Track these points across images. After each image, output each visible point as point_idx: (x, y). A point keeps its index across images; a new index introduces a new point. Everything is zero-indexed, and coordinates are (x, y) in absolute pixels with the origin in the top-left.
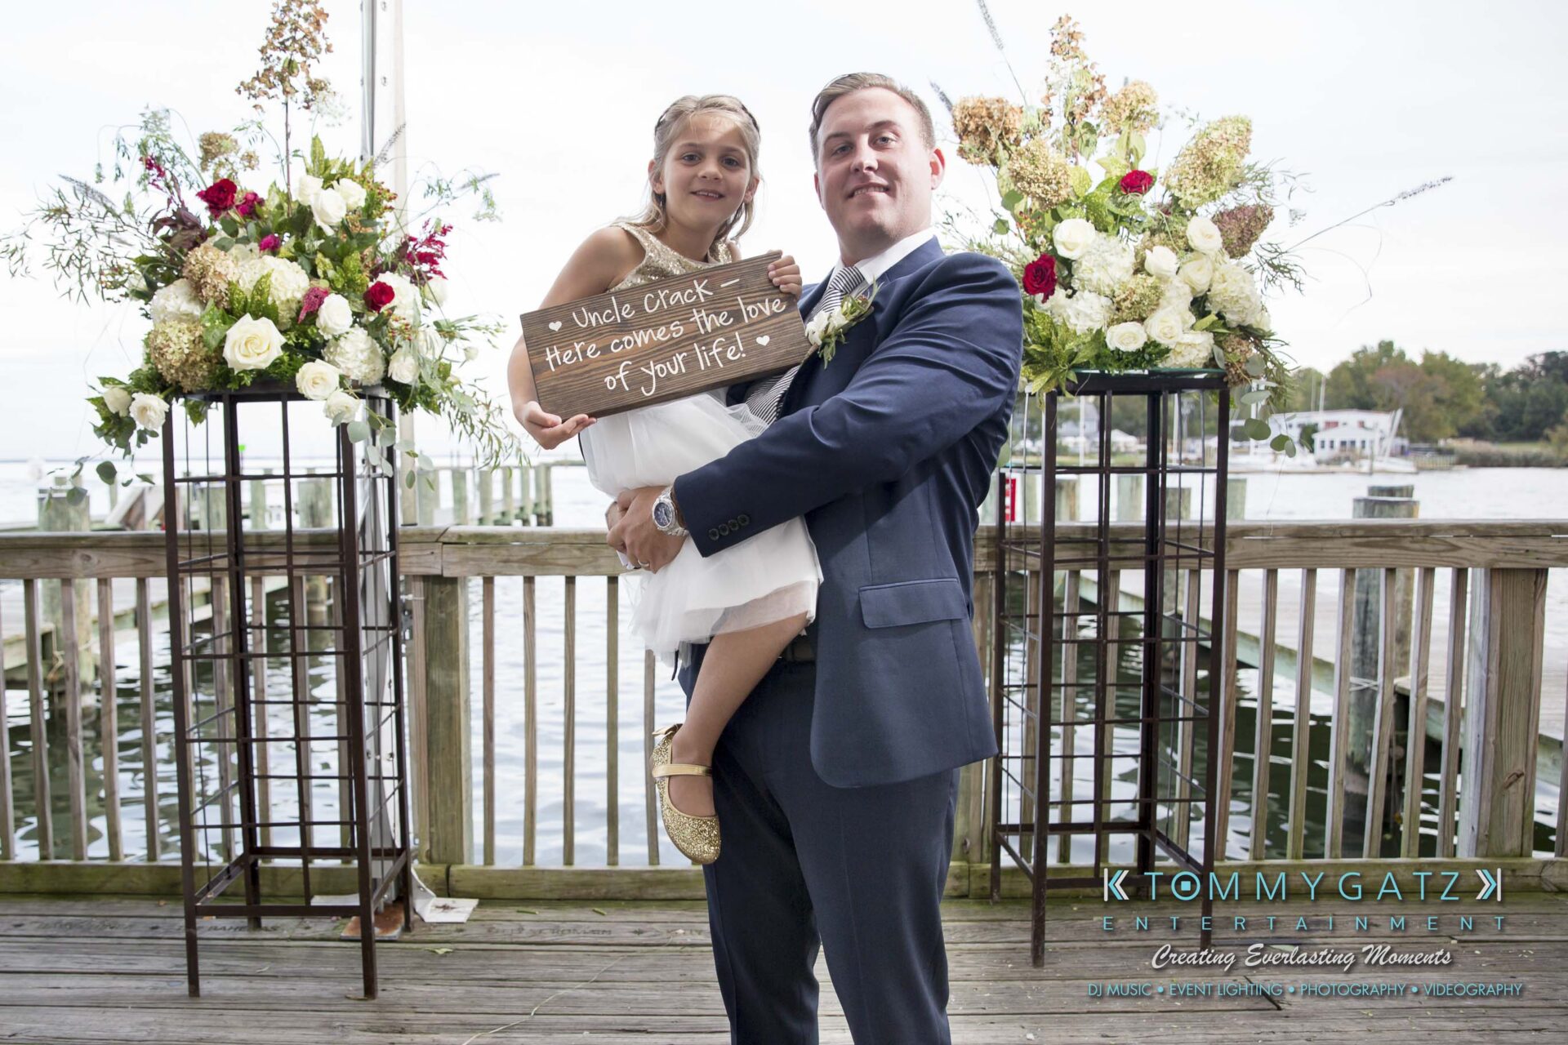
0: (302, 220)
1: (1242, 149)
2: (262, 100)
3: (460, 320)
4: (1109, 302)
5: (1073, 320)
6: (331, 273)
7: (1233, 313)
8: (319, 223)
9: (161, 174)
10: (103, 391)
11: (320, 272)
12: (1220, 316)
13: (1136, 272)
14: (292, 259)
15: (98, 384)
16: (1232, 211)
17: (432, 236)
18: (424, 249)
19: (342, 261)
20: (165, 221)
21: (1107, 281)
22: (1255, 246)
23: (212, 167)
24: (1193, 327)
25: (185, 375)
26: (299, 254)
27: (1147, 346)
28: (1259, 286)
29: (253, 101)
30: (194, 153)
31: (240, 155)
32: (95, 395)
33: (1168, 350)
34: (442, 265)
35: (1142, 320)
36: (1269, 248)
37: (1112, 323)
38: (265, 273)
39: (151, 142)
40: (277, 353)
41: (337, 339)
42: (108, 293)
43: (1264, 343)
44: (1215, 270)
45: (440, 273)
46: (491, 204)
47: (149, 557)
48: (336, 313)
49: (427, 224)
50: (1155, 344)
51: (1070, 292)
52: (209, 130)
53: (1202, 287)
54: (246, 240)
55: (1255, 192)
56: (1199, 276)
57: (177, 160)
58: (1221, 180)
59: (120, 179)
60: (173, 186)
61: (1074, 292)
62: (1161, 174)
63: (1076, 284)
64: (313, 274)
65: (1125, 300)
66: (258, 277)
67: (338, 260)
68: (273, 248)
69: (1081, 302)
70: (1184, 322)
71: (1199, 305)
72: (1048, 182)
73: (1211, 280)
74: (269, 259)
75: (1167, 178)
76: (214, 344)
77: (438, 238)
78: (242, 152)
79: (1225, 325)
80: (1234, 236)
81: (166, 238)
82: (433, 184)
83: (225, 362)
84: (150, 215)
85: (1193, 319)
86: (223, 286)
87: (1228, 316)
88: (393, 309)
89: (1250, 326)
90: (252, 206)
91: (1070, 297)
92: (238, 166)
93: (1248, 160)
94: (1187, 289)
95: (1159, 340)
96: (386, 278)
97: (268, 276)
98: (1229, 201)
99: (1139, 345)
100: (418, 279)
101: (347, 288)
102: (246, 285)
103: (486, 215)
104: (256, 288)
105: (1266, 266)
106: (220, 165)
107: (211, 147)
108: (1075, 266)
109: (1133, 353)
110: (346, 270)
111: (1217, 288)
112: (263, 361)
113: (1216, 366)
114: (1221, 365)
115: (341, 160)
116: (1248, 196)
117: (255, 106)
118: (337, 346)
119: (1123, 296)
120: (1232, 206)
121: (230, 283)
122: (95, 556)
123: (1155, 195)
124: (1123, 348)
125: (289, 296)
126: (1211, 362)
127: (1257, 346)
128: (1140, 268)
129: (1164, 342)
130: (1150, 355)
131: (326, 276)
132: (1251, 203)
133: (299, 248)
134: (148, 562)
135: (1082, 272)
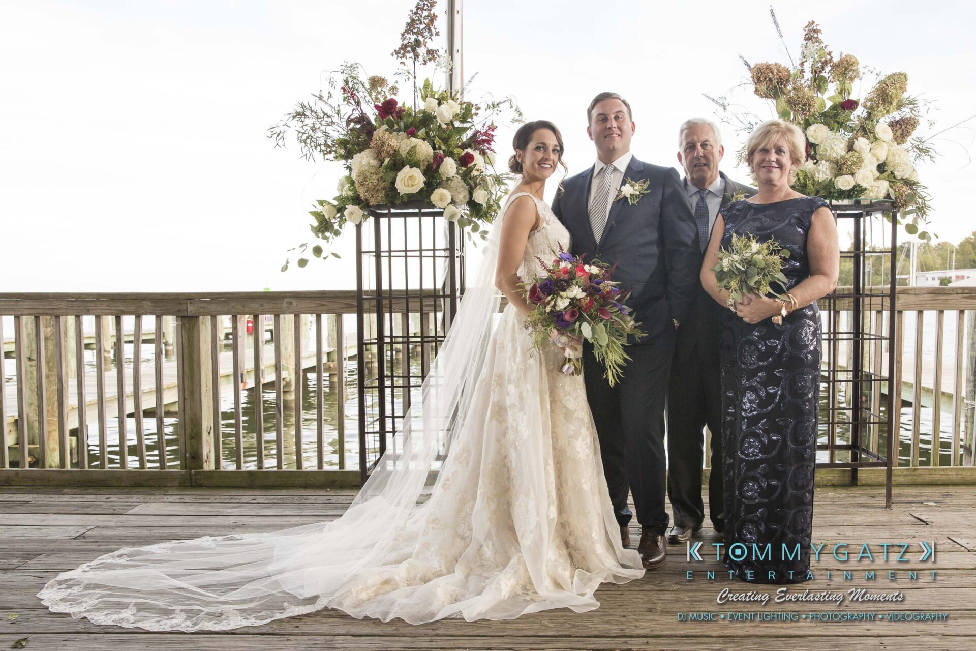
0: (427, 119)
1: (903, 89)
2: (404, 60)
3: (502, 174)
4: (836, 166)
5: (817, 175)
6: (443, 147)
7: (899, 171)
8: (439, 121)
9: (353, 95)
10: (319, 209)
11: (437, 146)
12: (892, 173)
13: (849, 151)
14: (424, 140)
15: (317, 204)
16: (898, 121)
17: (487, 131)
18: (484, 138)
19: (447, 142)
20: (352, 120)
21: (834, 155)
22: (909, 138)
23: (374, 94)
24: (878, 178)
25: (372, 196)
26: (427, 138)
27: (855, 186)
28: (912, 159)
29: (400, 60)
30: (368, 86)
31: (388, 88)
32: (314, 209)
33: (866, 189)
34: (493, 145)
35: (853, 174)
36: (917, 140)
37: (836, 176)
38: (413, 145)
39: (350, 80)
40: (422, 185)
41: (448, 179)
42: (328, 156)
43: (915, 187)
44: (889, 150)
45: (492, 150)
46: (521, 114)
47: (325, 303)
48: (450, 166)
49: (484, 124)
50: (859, 186)
51: (815, 161)
52: (374, 74)
53: (882, 159)
54: (399, 130)
55: (909, 111)
56: (882, 154)
57: (360, 89)
58: (891, 104)
59: (331, 99)
60: (358, 103)
61: (817, 161)
62: (862, 101)
63: (818, 157)
64: (434, 148)
65: (844, 164)
66: (409, 148)
67: (446, 141)
68: (413, 134)
69: (821, 166)
70: (874, 176)
71: (881, 168)
72: (804, 105)
73: (887, 155)
74: (413, 139)
75: (865, 103)
76: (390, 180)
77: (490, 132)
78: (390, 86)
79: (894, 177)
80: (900, 132)
81: (352, 130)
82: (490, 104)
83: (396, 189)
84: (346, 117)
85: (877, 174)
86: (392, 152)
87: (896, 173)
88: (475, 165)
89: (907, 179)
90: (400, 114)
91: (815, 164)
92: (387, 94)
93: (906, 95)
94: (875, 159)
95: (861, 184)
96: (469, 150)
97: (415, 147)
98: (896, 115)
99: (851, 187)
100: (483, 153)
101: (451, 154)
102: (403, 153)
103: (517, 120)
104: (408, 153)
105: (915, 149)
106: (379, 93)
107: (376, 82)
108: (817, 148)
109: (848, 191)
110: (449, 146)
111: (890, 158)
112: (415, 190)
113: (891, 198)
114: (893, 197)
115: (440, 92)
116: (906, 113)
117: (401, 63)
118: (447, 184)
119: (843, 162)
120: (898, 118)
121: (395, 151)
122: (295, 302)
123: (860, 112)
124: (843, 188)
125: (424, 158)
126: (888, 196)
127: (911, 189)
128: (850, 148)
129: (864, 185)
130: (857, 191)
131: (440, 148)
132: (908, 116)
133: (427, 133)
134: (323, 305)
135: (820, 151)
